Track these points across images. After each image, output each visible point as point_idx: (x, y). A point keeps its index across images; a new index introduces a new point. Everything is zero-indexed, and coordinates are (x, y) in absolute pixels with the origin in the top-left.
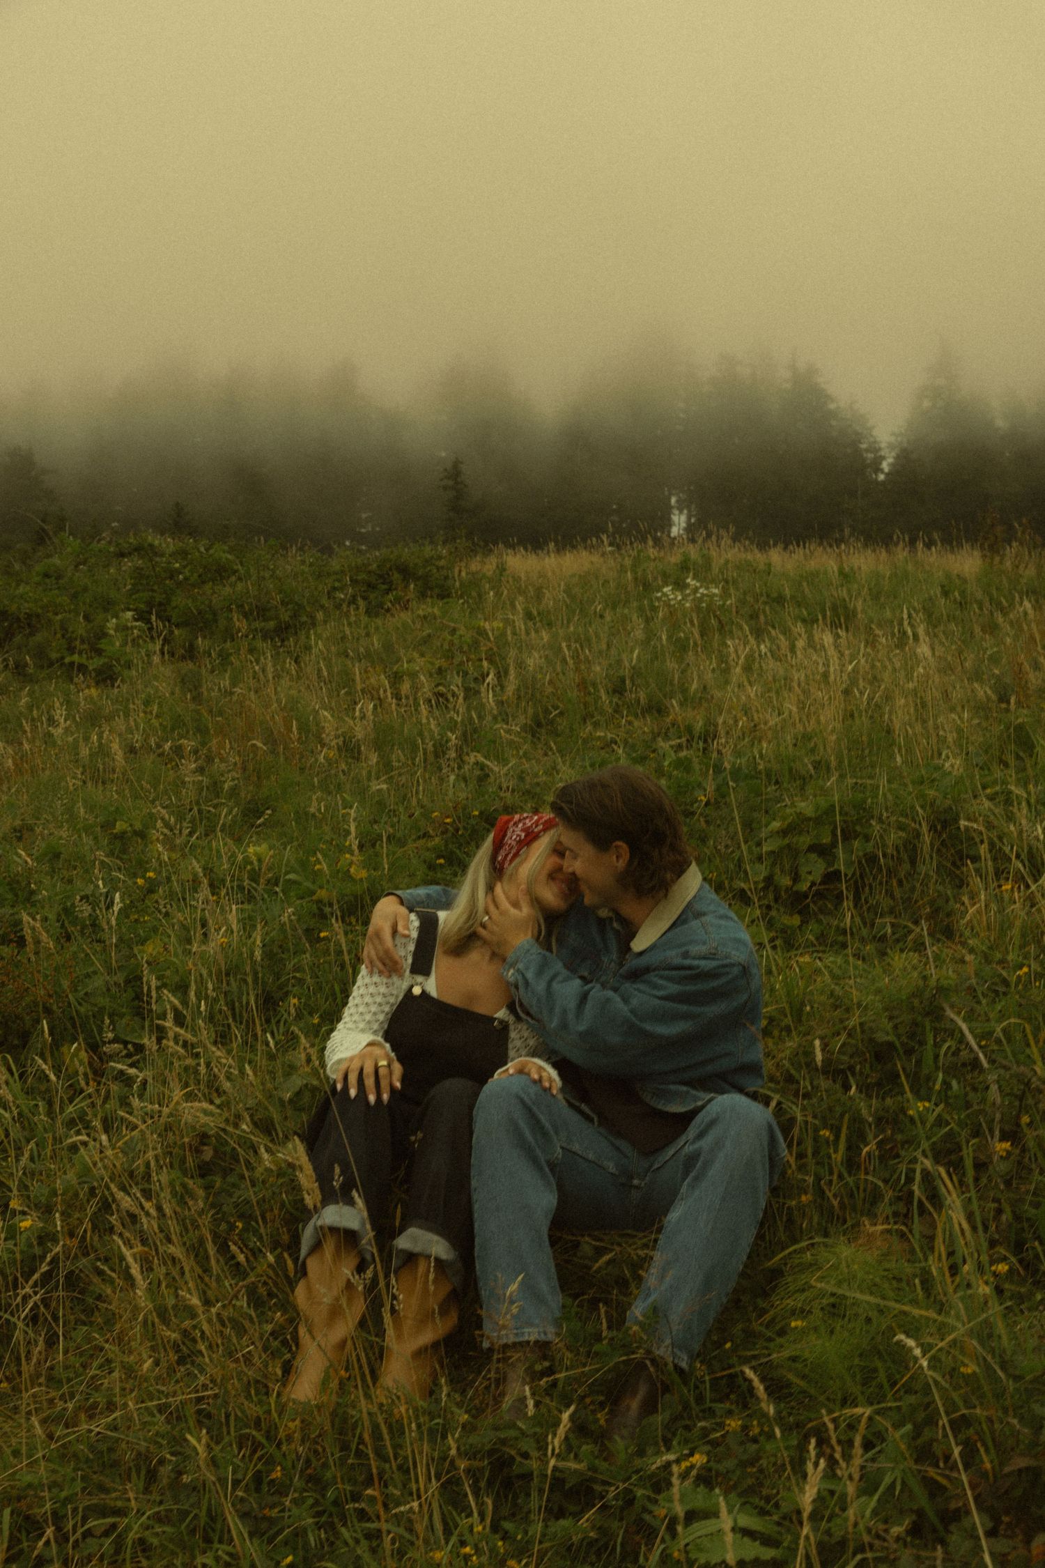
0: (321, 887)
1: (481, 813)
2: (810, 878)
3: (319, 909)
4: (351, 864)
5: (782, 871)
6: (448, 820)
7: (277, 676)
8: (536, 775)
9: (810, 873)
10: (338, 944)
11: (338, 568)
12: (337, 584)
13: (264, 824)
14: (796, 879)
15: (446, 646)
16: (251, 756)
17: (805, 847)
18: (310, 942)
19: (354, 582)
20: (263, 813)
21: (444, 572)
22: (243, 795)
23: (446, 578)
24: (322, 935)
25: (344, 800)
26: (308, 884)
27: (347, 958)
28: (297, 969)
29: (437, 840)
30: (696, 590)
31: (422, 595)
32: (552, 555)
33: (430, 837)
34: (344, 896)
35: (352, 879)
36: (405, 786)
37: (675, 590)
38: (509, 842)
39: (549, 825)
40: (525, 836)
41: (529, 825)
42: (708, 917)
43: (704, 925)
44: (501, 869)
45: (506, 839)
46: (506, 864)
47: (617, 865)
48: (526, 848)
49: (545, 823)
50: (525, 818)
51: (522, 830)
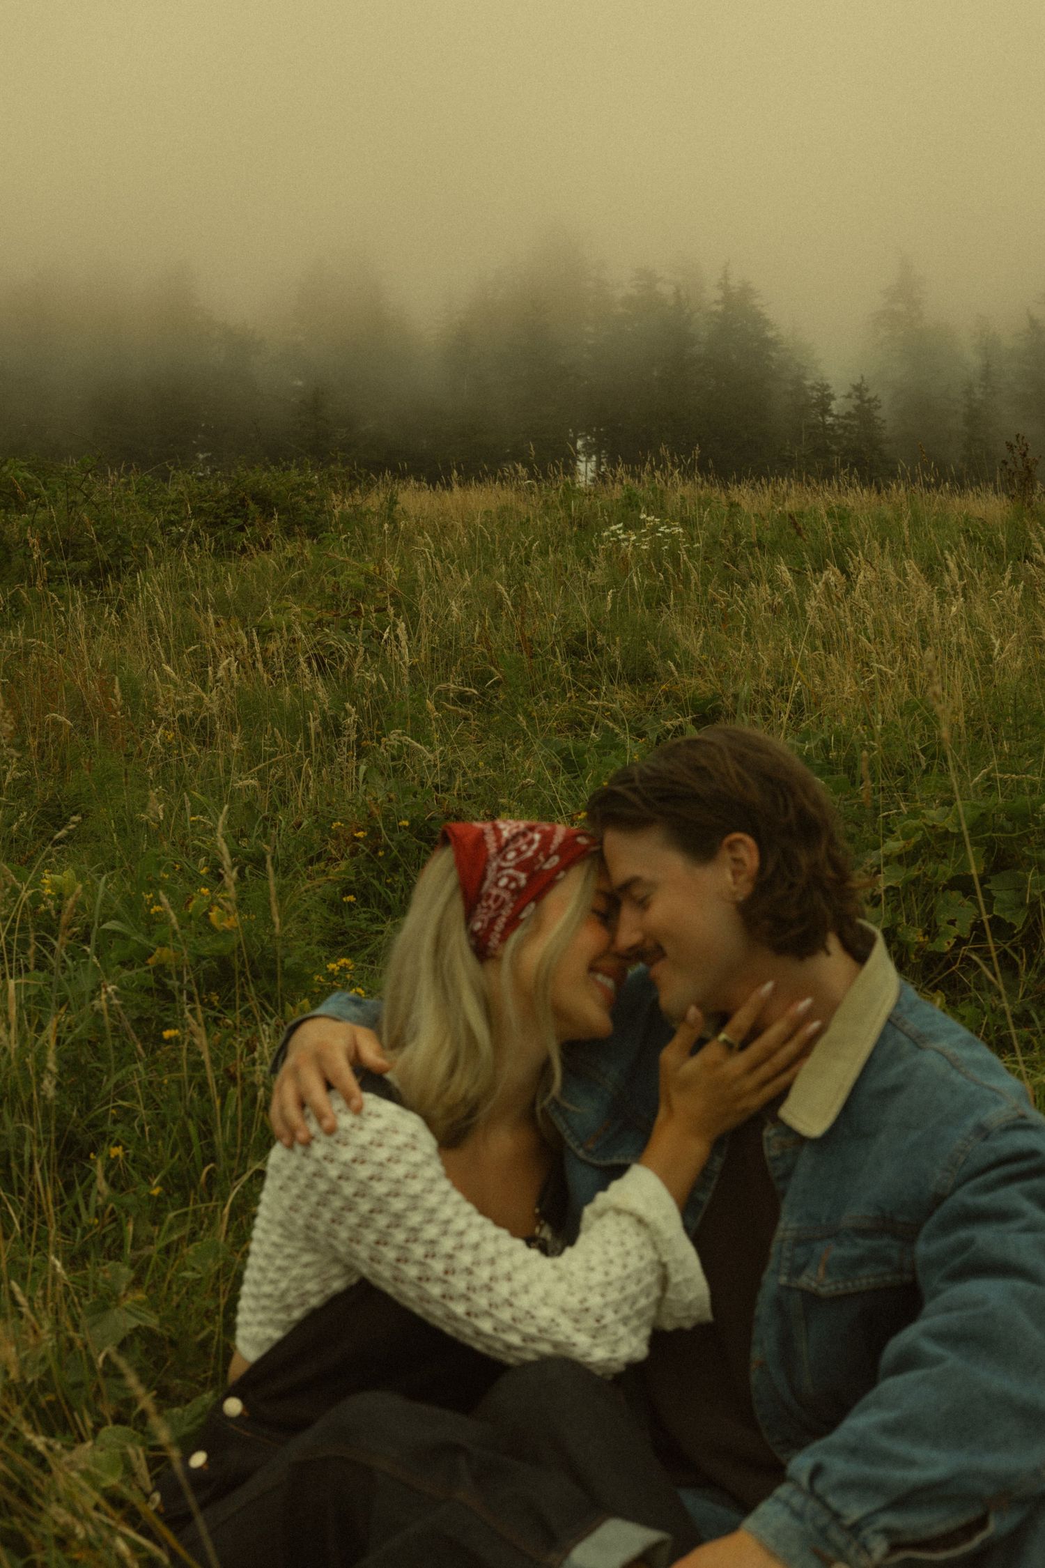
0: (162, 944)
1: (412, 822)
2: (955, 931)
3: (158, 981)
4: (212, 903)
6: (360, 834)
7: (93, 633)
8: (475, 767)
9: (952, 923)
10: (192, 1049)
11: (173, 496)
12: (173, 517)
13: (69, 837)
14: (932, 932)
15: (329, 591)
16: (52, 734)
18: (144, 1040)
19: (198, 512)
20: (66, 821)
21: (316, 505)
22: (38, 792)
23: (319, 512)
24: (167, 1034)
25: (192, 799)
26: (139, 938)
27: (210, 1074)
28: (122, 1091)
29: (343, 864)
30: (655, 529)
31: (289, 533)
32: (456, 488)
33: (332, 860)
34: (200, 958)
35: (212, 929)
36: (280, 782)
37: (626, 528)
38: (494, 892)
39: (571, 854)
40: (529, 879)
41: (530, 854)
42: (943, 1044)
43: (954, 1064)
44: (482, 951)
45: (487, 884)
46: (494, 941)
47: (734, 888)
48: (532, 905)
49: (561, 850)
50: (514, 838)
51: (518, 867)
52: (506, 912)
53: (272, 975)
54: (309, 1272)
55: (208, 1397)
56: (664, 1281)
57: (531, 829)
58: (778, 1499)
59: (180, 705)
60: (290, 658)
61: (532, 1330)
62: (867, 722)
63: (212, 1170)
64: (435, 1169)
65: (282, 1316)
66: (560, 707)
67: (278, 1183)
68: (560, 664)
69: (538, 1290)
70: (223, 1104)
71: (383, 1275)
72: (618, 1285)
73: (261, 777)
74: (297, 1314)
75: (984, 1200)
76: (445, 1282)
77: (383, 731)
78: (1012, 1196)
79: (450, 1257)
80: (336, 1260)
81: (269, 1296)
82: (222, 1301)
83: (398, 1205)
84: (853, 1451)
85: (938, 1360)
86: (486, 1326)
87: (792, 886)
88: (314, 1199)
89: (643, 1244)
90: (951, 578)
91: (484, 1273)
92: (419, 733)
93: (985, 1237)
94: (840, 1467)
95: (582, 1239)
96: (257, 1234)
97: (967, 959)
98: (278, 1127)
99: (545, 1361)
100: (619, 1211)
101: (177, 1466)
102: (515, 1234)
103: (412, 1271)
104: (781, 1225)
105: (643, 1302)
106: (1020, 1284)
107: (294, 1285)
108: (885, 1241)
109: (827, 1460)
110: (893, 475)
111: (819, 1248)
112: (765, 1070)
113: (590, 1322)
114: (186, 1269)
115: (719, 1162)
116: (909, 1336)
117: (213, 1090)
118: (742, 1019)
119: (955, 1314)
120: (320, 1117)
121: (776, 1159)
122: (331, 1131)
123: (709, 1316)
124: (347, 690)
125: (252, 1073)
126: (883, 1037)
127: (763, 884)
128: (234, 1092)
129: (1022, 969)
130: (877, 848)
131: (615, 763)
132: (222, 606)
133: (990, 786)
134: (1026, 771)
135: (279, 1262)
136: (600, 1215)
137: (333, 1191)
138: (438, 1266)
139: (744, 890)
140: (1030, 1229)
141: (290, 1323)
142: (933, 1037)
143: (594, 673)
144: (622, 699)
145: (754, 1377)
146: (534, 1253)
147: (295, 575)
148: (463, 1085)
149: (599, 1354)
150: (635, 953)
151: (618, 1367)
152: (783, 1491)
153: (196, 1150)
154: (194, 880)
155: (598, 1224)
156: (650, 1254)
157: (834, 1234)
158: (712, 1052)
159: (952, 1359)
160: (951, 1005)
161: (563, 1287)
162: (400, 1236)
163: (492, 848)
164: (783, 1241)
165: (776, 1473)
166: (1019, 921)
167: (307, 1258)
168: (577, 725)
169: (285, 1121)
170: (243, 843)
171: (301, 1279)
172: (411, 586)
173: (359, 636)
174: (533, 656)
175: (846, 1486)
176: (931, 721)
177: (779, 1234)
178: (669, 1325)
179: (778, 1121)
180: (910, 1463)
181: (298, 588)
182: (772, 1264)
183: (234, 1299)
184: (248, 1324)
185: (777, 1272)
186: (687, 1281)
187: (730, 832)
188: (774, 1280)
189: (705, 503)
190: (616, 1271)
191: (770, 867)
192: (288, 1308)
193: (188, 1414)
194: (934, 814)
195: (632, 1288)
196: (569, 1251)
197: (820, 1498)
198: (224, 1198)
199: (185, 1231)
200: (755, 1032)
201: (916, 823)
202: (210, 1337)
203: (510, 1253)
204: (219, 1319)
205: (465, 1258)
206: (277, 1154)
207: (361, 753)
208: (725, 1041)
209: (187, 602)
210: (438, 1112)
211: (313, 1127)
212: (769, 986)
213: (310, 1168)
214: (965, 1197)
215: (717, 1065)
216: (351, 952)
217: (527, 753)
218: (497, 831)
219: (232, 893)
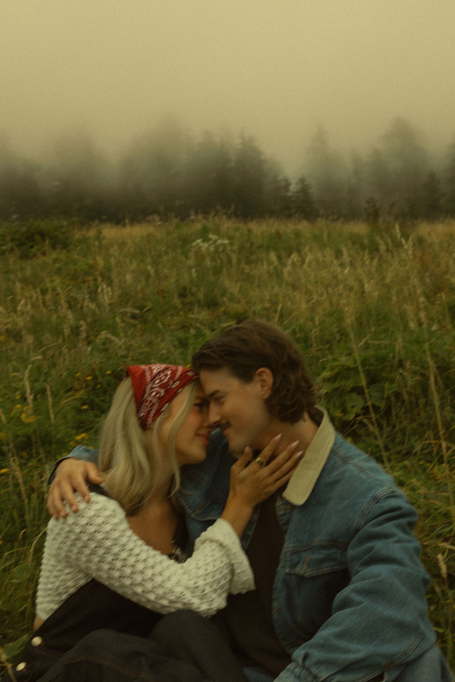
1: (112, 372)
2: (355, 411)
4: (22, 412)
5: (334, 406)
6: (89, 378)
8: (140, 347)
9: (353, 407)
10: (14, 477)
14: (345, 411)
15: (72, 272)
17: (349, 389)
21: (66, 235)
23: (67, 238)
24: (3, 471)
25: (12, 365)
29: (82, 392)
30: (215, 241)
31: (54, 247)
32: (128, 226)
33: (76, 390)
34: (18, 436)
35: (22, 424)
36: (53, 356)
37: (204, 241)
38: (150, 399)
39: (185, 380)
40: (166, 392)
41: (165, 381)
42: (356, 461)
43: (362, 470)
44: (144, 425)
45: (146, 395)
46: (150, 421)
47: (262, 393)
48: (167, 405)
49: (180, 378)
50: (159, 373)
51: (160, 387)
52: (155, 408)
53: (50, 443)
54: (69, 576)
55: (25, 637)
56: (232, 572)
57: (167, 369)
58: (288, 670)
59: (6, 324)
60: (56, 303)
61: (173, 598)
62: (312, 320)
63: (24, 533)
64: (125, 525)
65: (57, 598)
66: (176, 319)
67: (52, 537)
68: (176, 301)
69: (174, 579)
70: (29, 502)
71: (103, 577)
72: (211, 575)
73: (44, 353)
74: (64, 597)
75: (378, 529)
76: (132, 578)
77: (98, 333)
78: (389, 527)
79: (133, 566)
80: (80, 571)
81: (51, 589)
82: (31, 592)
83: (108, 543)
84: (322, 646)
85: (360, 603)
86: (152, 597)
87: (288, 390)
88: (69, 543)
89: (223, 555)
90: (346, 258)
91: (149, 573)
92: (114, 332)
93: (379, 546)
94: (317, 655)
95: (195, 554)
96: (44, 561)
97: (361, 422)
98: (51, 510)
99: (179, 612)
100: (212, 541)
101: (10, 671)
102: (163, 553)
103: (116, 574)
104: (286, 545)
105: (223, 582)
106: (395, 567)
107: (62, 583)
108: (334, 550)
109: (311, 651)
110: (318, 216)
111: (304, 555)
112: (277, 474)
113: (199, 593)
114: (13, 579)
115: (256, 516)
116: (345, 592)
117: (24, 496)
118: (267, 451)
119: (366, 581)
120: (71, 505)
121: (282, 516)
122: (76, 511)
123: (253, 587)
124: (81, 315)
125: (42, 487)
126: (329, 459)
127: (275, 390)
128: (34, 496)
129: (385, 426)
130: (319, 375)
131: (201, 342)
132: (25, 281)
133: (367, 347)
134: (383, 339)
135: (55, 573)
136: (204, 542)
137: (78, 539)
138: (128, 571)
139: (266, 393)
140: (398, 541)
141: (61, 601)
142: (351, 458)
143: (191, 304)
144: (204, 315)
145: (275, 615)
146: (172, 562)
147: (57, 266)
148: (137, 488)
149: (204, 607)
150: (217, 425)
151: (213, 612)
152: (291, 666)
153: (17, 524)
154: (14, 402)
155: (202, 547)
156: (225, 560)
157: (310, 548)
158: (254, 466)
159: (366, 602)
160: (355, 442)
161: (186, 577)
162: (109, 558)
163: (148, 377)
164: (286, 552)
165: (287, 659)
166: (382, 405)
167: (67, 571)
168: (184, 327)
169: (55, 507)
170: (36, 384)
171: (65, 580)
172: (108, 268)
173: (86, 291)
174: (164, 298)
175: (319, 663)
176: (341, 320)
177: (284, 550)
178: (235, 592)
179: (283, 499)
180: (348, 651)
181: (59, 272)
182: (281, 564)
183: (35, 592)
184: (42, 603)
185: (284, 567)
186: (243, 572)
187: (258, 368)
188: (282, 571)
189: (237, 229)
190: (210, 569)
191: (278, 382)
192: (60, 594)
193: (15, 646)
194: (343, 360)
195: (218, 576)
196: (189, 560)
197: (308, 669)
198: (30, 544)
199: (13, 561)
200: (273, 457)
201: (335, 364)
202: (25, 609)
203: (161, 562)
204: (29, 600)
205: (140, 566)
206: (52, 523)
207: (89, 343)
208: (259, 461)
209: (9, 280)
210: (126, 500)
211: (68, 509)
212: (279, 436)
213: (67, 529)
214: (370, 528)
215: (255, 472)
216: (87, 431)
217: (163, 340)
218: (151, 370)
219: (31, 405)
